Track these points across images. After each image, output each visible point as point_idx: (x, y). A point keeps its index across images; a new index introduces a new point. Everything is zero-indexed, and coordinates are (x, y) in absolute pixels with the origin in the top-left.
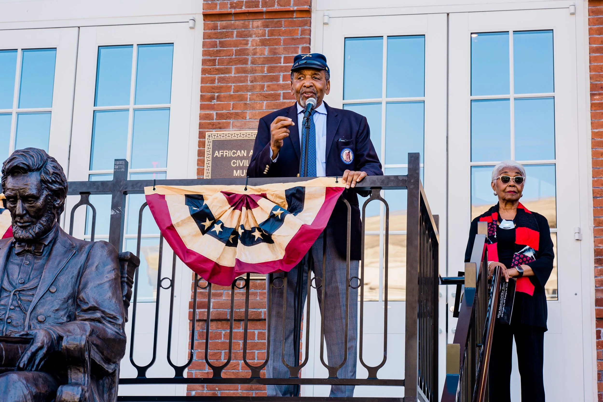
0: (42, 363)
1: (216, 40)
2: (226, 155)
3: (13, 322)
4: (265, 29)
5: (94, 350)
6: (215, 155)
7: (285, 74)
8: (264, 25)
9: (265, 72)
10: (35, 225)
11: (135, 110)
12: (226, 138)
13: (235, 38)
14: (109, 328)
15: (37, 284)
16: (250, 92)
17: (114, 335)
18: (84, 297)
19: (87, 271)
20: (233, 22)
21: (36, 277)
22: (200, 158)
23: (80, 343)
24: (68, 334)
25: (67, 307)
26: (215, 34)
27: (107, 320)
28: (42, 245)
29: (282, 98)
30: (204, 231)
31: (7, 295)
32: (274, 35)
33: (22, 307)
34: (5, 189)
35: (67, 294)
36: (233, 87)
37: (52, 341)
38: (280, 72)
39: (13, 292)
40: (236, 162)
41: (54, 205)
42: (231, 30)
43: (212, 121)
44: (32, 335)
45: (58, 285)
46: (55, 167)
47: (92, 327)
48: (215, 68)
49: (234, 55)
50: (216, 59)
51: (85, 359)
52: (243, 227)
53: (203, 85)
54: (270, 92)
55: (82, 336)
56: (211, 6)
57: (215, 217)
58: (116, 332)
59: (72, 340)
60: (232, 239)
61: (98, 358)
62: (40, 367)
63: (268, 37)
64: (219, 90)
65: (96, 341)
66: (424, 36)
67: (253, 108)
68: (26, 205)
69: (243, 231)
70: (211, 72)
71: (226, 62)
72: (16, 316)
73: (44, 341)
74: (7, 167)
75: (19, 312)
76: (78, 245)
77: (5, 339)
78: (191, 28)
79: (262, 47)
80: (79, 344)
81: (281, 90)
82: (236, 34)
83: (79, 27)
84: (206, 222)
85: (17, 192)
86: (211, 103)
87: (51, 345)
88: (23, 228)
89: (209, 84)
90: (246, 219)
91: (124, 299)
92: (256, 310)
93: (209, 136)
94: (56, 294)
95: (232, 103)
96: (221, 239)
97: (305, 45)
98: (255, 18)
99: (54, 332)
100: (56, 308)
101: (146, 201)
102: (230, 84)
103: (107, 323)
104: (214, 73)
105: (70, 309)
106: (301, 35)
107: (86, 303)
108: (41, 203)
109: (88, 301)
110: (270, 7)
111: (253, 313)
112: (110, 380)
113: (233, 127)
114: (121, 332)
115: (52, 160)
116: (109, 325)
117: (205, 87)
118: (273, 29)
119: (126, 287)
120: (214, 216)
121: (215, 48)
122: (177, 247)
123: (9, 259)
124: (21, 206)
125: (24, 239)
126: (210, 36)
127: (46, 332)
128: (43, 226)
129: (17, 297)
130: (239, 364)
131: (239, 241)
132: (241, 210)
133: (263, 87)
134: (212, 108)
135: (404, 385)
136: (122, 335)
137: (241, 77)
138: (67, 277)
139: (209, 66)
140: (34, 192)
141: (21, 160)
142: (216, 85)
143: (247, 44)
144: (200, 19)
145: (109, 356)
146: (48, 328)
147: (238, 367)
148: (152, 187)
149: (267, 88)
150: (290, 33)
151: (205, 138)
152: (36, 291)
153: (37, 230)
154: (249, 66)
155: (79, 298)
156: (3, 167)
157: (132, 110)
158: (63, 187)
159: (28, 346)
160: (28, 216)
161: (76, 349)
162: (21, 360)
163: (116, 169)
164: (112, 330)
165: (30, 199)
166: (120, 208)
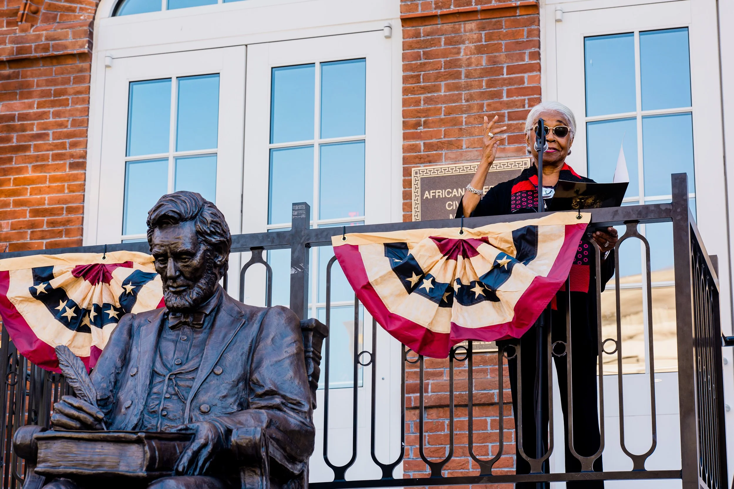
0: (207, 465)
1: (419, 50)
2: (439, 196)
3: (169, 414)
4: (481, 32)
5: (273, 445)
6: (425, 196)
7: (509, 88)
8: (479, 28)
9: (484, 88)
10: (192, 289)
11: (321, 145)
12: (438, 174)
13: (443, 47)
14: (291, 417)
15: (198, 364)
16: (465, 114)
17: (298, 425)
18: (258, 379)
19: (261, 345)
20: (439, 26)
21: (196, 356)
22: (406, 201)
23: (255, 437)
24: (238, 426)
25: (237, 393)
26: (418, 42)
27: (288, 407)
28: (203, 315)
29: (506, 119)
30: (410, 289)
31: (161, 380)
32: (493, 40)
33: (180, 395)
34: (152, 245)
35: (236, 375)
36: (443, 109)
37: (219, 437)
38: (502, 86)
39: (168, 375)
40: (452, 203)
41: (215, 263)
42: (438, 37)
43: (420, 154)
44: (193, 430)
45: (224, 364)
46: (214, 215)
47: (270, 417)
48: (420, 86)
49: (443, 69)
50: (421, 74)
51: (261, 458)
52: (459, 281)
53: (405, 108)
54: (491, 113)
55: (256, 427)
56: (411, 7)
57: (424, 271)
58: (301, 422)
59: (244, 434)
60: (447, 297)
61: (278, 456)
62: (204, 470)
63: (485, 42)
64: (426, 114)
65: (275, 433)
66: (687, 29)
67: (471, 134)
68: (180, 264)
69: (460, 286)
70: (414, 91)
71: (433, 77)
72: (173, 406)
73: (208, 436)
74: (153, 217)
75: (176, 401)
76: (248, 312)
77: (158, 435)
78: (387, 37)
79: (479, 55)
80: (252, 438)
81: (504, 109)
82: (444, 41)
83: (246, 46)
84: (411, 277)
85: (167, 248)
86: (416, 131)
87: (217, 441)
88: (177, 293)
89: (413, 107)
90: (463, 271)
91: (310, 379)
92: (487, 392)
93: (416, 173)
94: (222, 376)
95: (443, 129)
96: (433, 298)
97: (533, 50)
98: (467, 19)
99: (220, 424)
100: (224, 395)
101: (334, 255)
102: (439, 106)
103: (289, 410)
104: (419, 92)
105: (241, 395)
106: (527, 37)
107: (261, 386)
108: (199, 261)
109: (263, 384)
110: (486, 3)
111: (484, 396)
112: (297, 484)
113: (446, 159)
114: (307, 422)
115: (209, 205)
116: (292, 413)
117: (408, 110)
118: (491, 31)
119: (312, 364)
120: (422, 268)
121: (418, 60)
122: (377, 311)
123: (162, 335)
124: (173, 265)
125: (179, 308)
126: (411, 46)
127: (211, 425)
128: (203, 291)
129: (173, 382)
130: (468, 462)
131: (454, 299)
132: (456, 259)
133: (481, 106)
134: (418, 136)
135: (681, 478)
136: (308, 425)
137: (453, 95)
138: (235, 353)
139: (412, 84)
140: (188, 247)
141: (170, 207)
142: (422, 108)
143: (459, 53)
144: (398, 25)
145: (293, 453)
146: (213, 420)
147: (468, 465)
148: (342, 236)
149: (487, 107)
150: (513, 35)
151: (411, 175)
152: (197, 373)
153: (195, 296)
154: (463, 81)
155: (252, 380)
156: (148, 218)
157: (318, 145)
158: (225, 240)
159: (187, 443)
160: (182, 278)
161: (249, 445)
162: (180, 461)
163: (295, 215)
164: (296, 419)
165: (184, 256)
166: (302, 265)
